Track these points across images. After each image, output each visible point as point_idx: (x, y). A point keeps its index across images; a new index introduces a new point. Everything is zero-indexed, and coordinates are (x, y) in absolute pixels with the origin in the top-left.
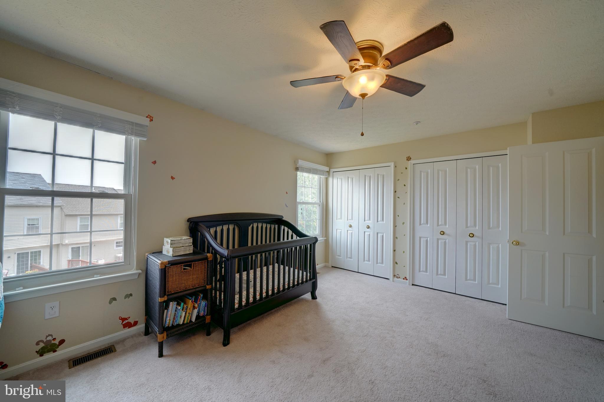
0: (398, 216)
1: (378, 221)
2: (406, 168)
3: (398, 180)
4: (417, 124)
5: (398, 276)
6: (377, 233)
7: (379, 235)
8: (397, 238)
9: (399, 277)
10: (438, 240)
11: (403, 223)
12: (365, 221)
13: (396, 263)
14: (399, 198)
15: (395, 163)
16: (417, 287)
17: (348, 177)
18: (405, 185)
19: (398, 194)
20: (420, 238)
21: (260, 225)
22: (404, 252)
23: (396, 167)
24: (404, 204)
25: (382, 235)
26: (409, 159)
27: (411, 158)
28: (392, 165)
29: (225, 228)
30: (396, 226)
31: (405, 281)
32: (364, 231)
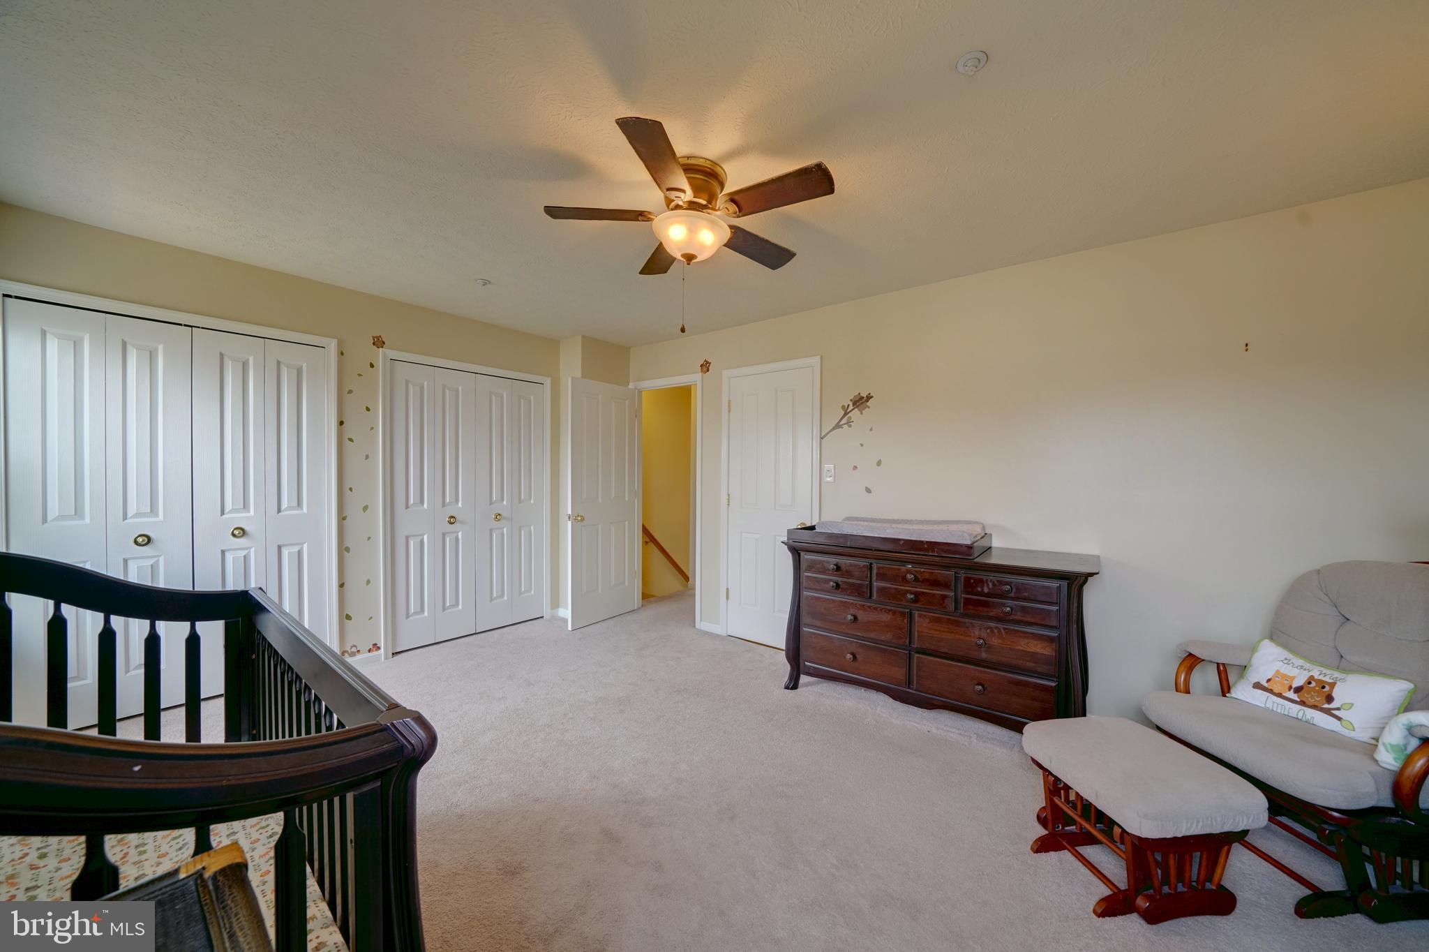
0: (351, 489)
1: (279, 511)
2: (372, 366)
3: (350, 392)
5: (354, 649)
6: (280, 548)
7: (285, 552)
8: (347, 550)
9: (359, 651)
10: (444, 535)
11: (365, 508)
12: (223, 513)
13: (348, 617)
14: (351, 440)
15: (340, 344)
16: (403, 654)
18: (368, 409)
19: (350, 430)
20: (407, 538)
22: (368, 582)
23: (342, 354)
24: (367, 457)
25: (296, 549)
26: (379, 342)
27: (384, 343)
28: (332, 345)
30: (344, 519)
31: (375, 653)
32: (222, 551)
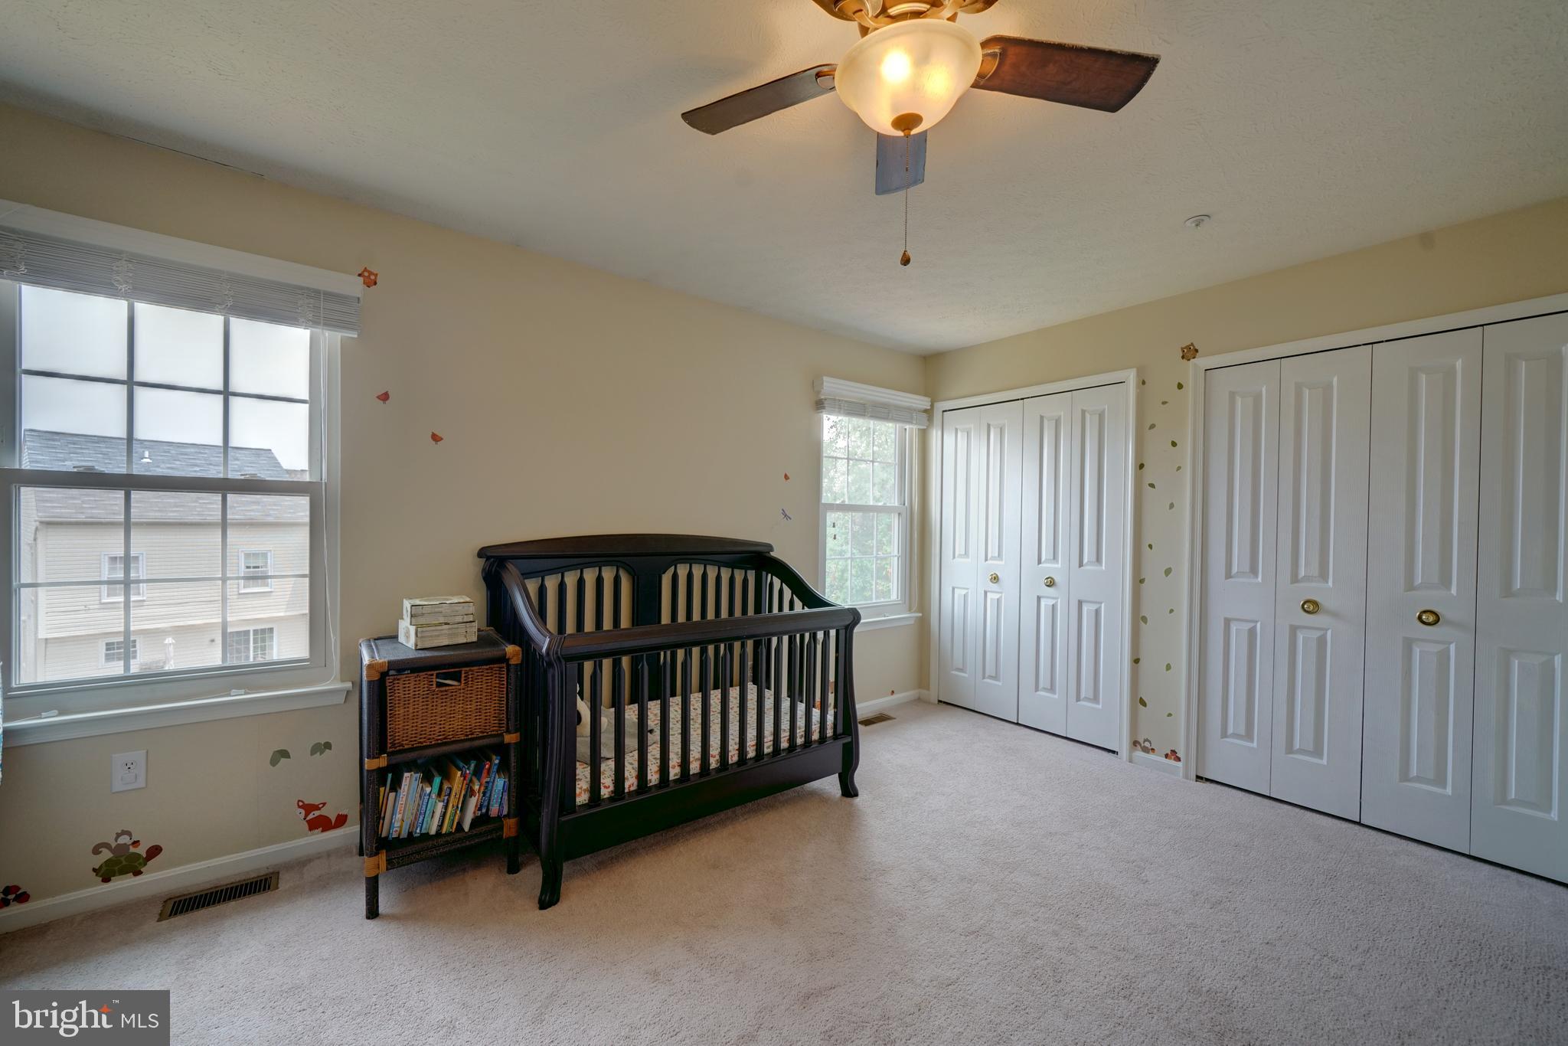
0: (1150, 546)
1: (1081, 565)
2: (1180, 386)
3: (1152, 426)
4: (1197, 225)
5: (1147, 744)
6: (1080, 603)
7: (1085, 608)
8: (1144, 619)
9: (1153, 749)
10: (1294, 630)
11: (1168, 572)
12: (1039, 562)
13: (1143, 703)
14: (1152, 486)
15: (1140, 372)
16: (1213, 785)
17: (989, 426)
18: (1174, 444)
19: (1149, 476)
20: (1227, 622)
21: (698, 570)
22: (1168, 667)
23: (1144, 383)
24: (1172, 506)
25: (1094, 607)
26: (1190, 352)
27: (1197, 351)
28: (1131, 376)
29: (590, 576)
30: (1142, 581)
31: (1172, 762)
32: (1038, 596)
